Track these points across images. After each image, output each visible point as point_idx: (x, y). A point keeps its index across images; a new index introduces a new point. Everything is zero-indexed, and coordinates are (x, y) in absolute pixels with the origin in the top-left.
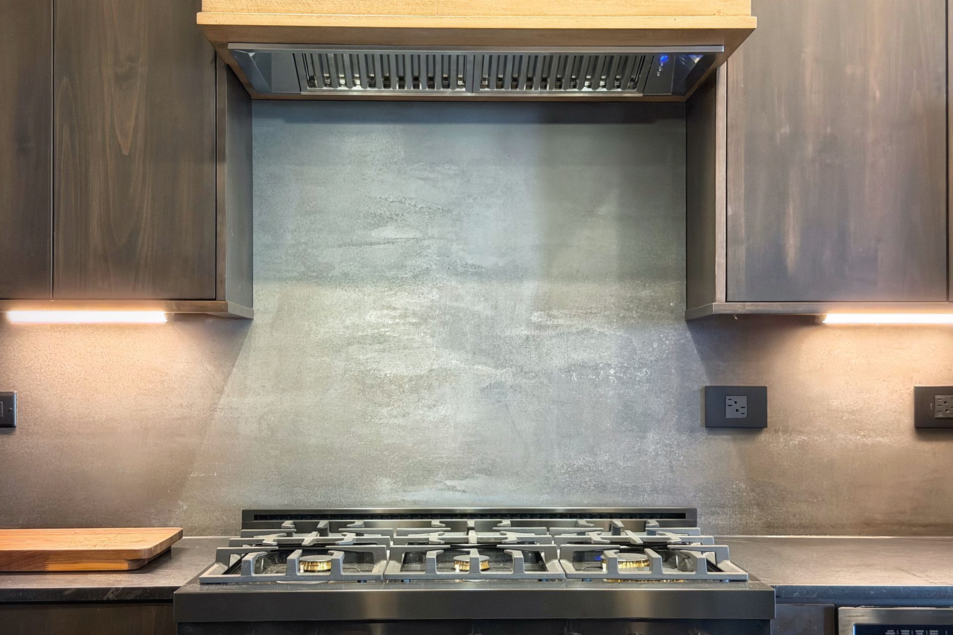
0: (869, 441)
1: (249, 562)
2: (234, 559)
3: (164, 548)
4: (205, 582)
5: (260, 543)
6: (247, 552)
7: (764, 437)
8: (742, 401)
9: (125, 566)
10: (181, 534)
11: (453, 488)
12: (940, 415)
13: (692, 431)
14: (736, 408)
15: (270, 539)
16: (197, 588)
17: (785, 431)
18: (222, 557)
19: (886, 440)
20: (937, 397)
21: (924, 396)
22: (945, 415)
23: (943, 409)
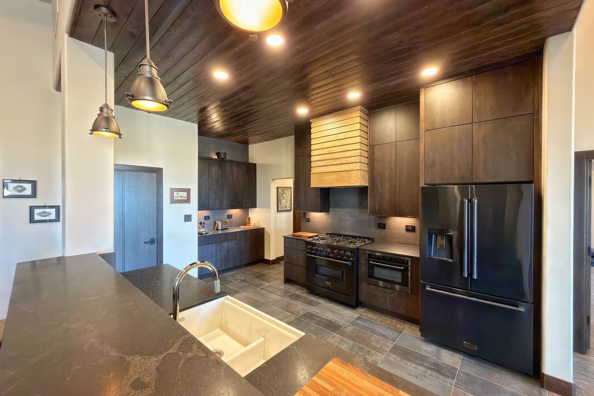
0: (399, 231)
7: (385, 230)
8: (382, 225)
13: (376, 228)
17: (388, 229)
19: (402, 232)
20: (409, 226)
21: (407, 226)
22: (410, 229)
23: (410, 228)
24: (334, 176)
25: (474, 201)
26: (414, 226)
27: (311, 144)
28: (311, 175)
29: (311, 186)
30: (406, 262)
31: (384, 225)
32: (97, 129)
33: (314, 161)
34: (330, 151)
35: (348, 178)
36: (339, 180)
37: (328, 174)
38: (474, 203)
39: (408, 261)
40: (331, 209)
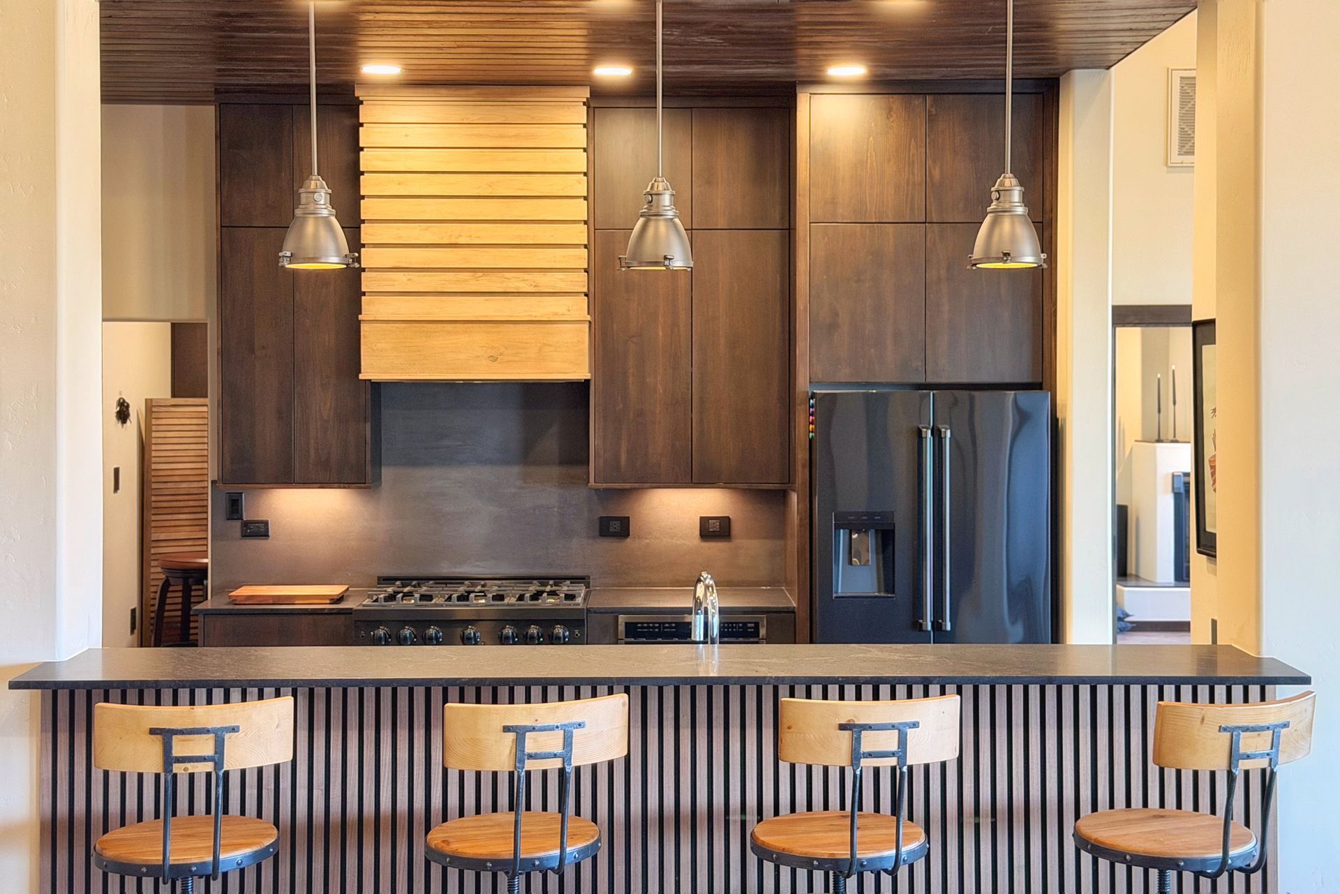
0: (678, 542)
1: (381, 598)
2: (375, 598)
3: (340, 596)
4: (364, 606)
5: (386, 591)
6: (380, 594)
7: (628, 540)
8: (617, 524)
9: (328, 602)
10: (348, 589)
11: (478, 566)
12: (711, 530)
13: (594, 538)
14: (615, 526)
15: (390, 590)
16: (361, 608)
17: (639, 538)
18: (370, 596)
19: (687, 543)
20: (710, 521)
21: (704, 521)
22: (714, 530)
23: (714, 527)
24: (480, 337)
25: (945, 432)
26: (728, 517)
27: (362, 194)
28: (364, 327)
29: (361, 377)
30: (750, 628)
31: (625, 522)
32: (317, 258)
33: (372, 269)
34: (460, 236)
35: (540, 350)
36: (501, 354)
37: (449, 327)
38: (945, 437)
39: (757, 625)
40: (387, 473)
